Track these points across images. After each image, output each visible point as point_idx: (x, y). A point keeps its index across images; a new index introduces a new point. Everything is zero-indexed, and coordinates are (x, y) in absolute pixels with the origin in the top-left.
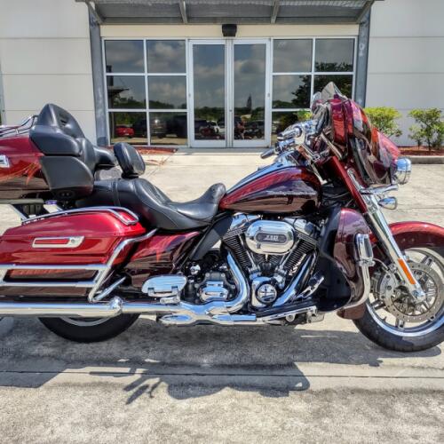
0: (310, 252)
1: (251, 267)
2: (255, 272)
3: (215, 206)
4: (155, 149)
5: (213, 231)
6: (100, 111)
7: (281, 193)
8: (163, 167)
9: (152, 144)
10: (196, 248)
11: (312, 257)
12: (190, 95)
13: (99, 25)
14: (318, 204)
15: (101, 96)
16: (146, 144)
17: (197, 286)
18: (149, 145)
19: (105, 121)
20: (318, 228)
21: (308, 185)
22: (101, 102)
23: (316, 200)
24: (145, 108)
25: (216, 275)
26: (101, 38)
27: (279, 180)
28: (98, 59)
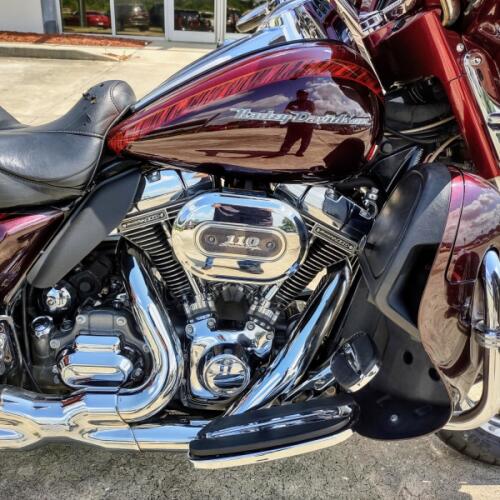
0: (336, 268)
1: (191, 300)
2: (201, 313)
3: (96, 143)
4: (121, 39)
5: (89, 213)
7: (271, 116)
8: (124, 63)
10: (45, 254)
11: (342, 278)
14: (370, 150)
16: (111, 33)
17: (56, 344)
18: (114, 35)
20: (364, 213)
21: (349, 94)
23: (367, 138)
25: (102, 320)
27: (268, 78)
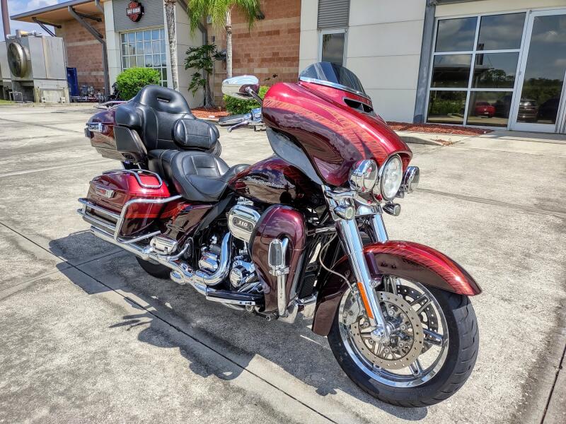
4: (470, 129)
6: (422, 89)
9: (467, 124)
12: (520, 73)
13: (435, 5)
15: (425, 75)
16: (462, 123)
18: (464, 125)
19: (425, 100)
22: (424, 81)
24: (467, 87)
26: (435, 18)
28: (428, 40)
